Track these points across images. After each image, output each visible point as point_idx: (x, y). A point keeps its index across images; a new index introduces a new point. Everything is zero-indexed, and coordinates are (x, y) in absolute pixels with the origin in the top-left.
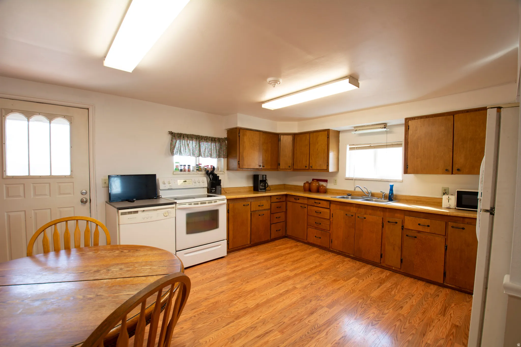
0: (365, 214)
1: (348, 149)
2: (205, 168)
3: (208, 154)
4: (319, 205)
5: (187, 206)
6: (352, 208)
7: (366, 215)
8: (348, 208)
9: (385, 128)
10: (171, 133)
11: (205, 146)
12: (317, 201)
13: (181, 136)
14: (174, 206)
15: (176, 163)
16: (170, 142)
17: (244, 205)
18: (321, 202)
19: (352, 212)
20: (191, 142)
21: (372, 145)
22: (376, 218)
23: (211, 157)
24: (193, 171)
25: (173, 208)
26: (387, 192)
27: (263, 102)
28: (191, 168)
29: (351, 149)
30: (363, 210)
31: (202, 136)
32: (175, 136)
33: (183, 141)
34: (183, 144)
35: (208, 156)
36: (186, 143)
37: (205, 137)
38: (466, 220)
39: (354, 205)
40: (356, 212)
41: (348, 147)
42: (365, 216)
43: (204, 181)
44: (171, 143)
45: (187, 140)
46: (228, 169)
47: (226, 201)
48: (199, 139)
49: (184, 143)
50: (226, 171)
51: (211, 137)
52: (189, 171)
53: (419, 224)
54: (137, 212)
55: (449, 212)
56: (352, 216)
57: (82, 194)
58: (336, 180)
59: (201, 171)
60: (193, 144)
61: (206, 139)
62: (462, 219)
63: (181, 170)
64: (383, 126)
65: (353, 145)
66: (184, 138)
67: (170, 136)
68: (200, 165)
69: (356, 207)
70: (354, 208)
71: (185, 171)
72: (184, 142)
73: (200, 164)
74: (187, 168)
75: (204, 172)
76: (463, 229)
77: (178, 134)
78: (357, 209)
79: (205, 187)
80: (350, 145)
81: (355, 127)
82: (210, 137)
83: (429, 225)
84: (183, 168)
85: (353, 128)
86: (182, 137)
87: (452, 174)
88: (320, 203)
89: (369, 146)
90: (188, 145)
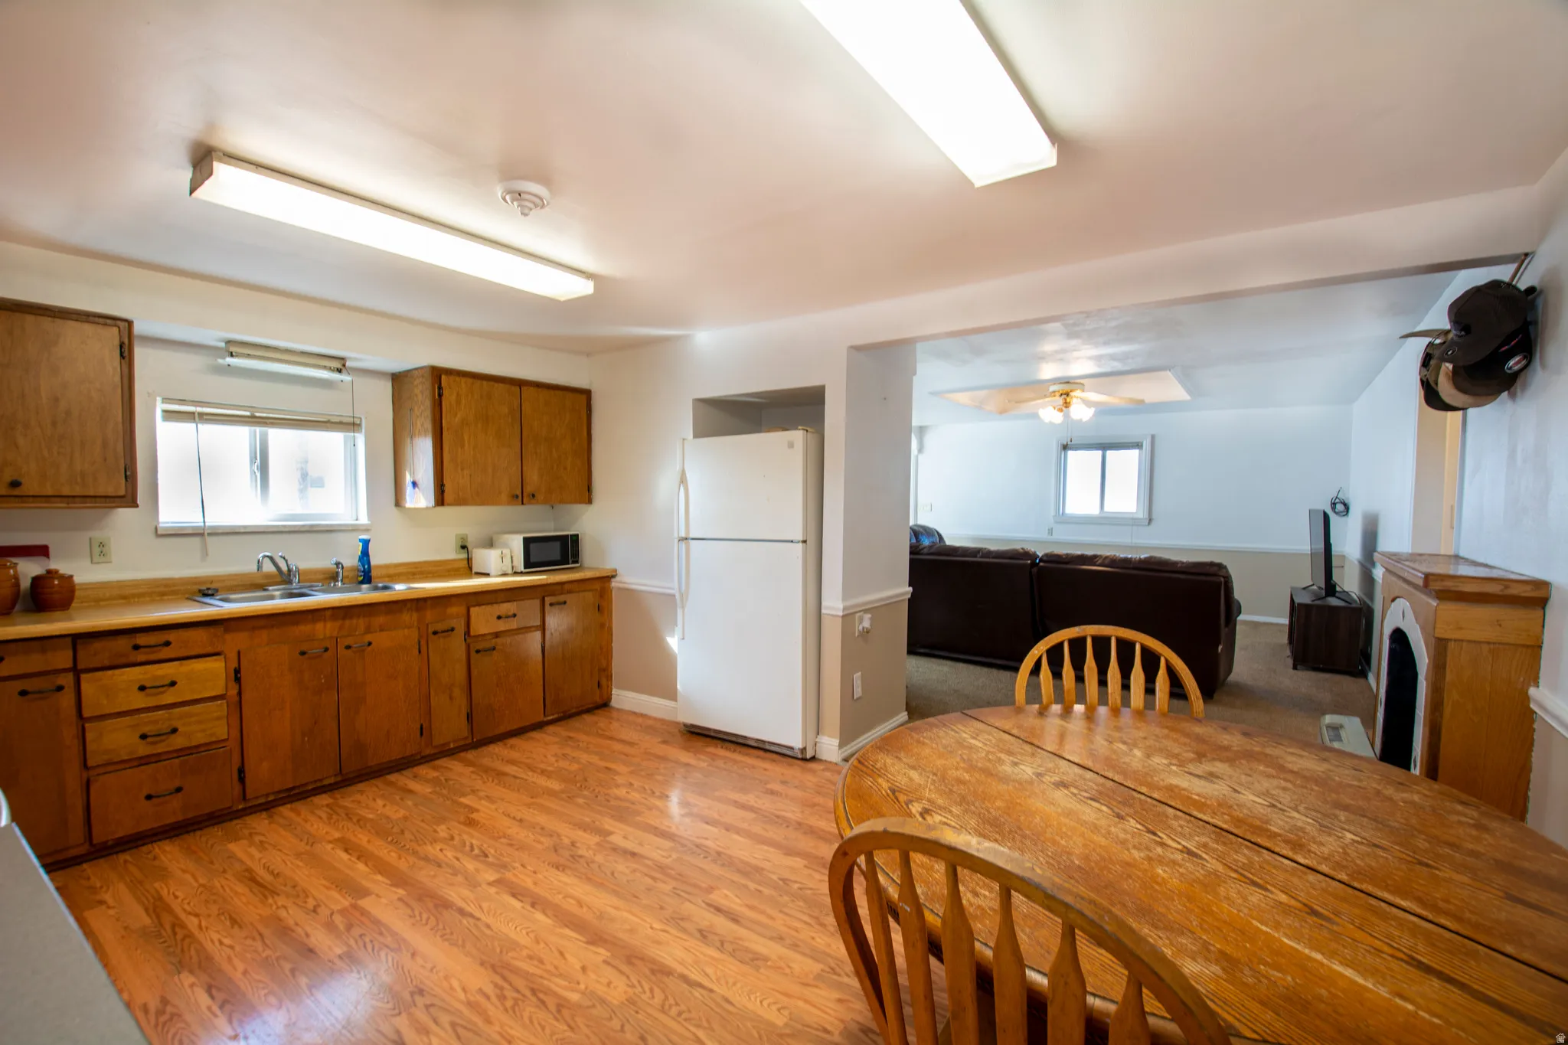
0: (368, 630)
1: (159, 414)
4: (165, 653)
6: (319, 626)
7: (371, 633)
8: (304, 629)
9: (339, 371)
12: (142, 639)
18: (171, 636)
19: (322, 637)
21: (257, 414)
22: (403, 634)
26: (351, 560)
29: (169, 415)
30: (360, 623)
38: (566, 587)
39: (328, 613)
40: (335, 634)
41: (160, 407)
42: (368, 638)
53: (499, 618)
55: (547, 579)
56: (326, 650)
58: (102, 545)
62: (559, 587)
64: (337, 364)
65: (182, 401)
69: (334, 618)
70: (329, 625)
76: (565, 603)
78: (338, 623)
80: (166, 400)
81: (229, 342)
83: (515, 612)
85: (223, 345)
87: (523, 504)
88: (167, 644)
89: (248, 414)
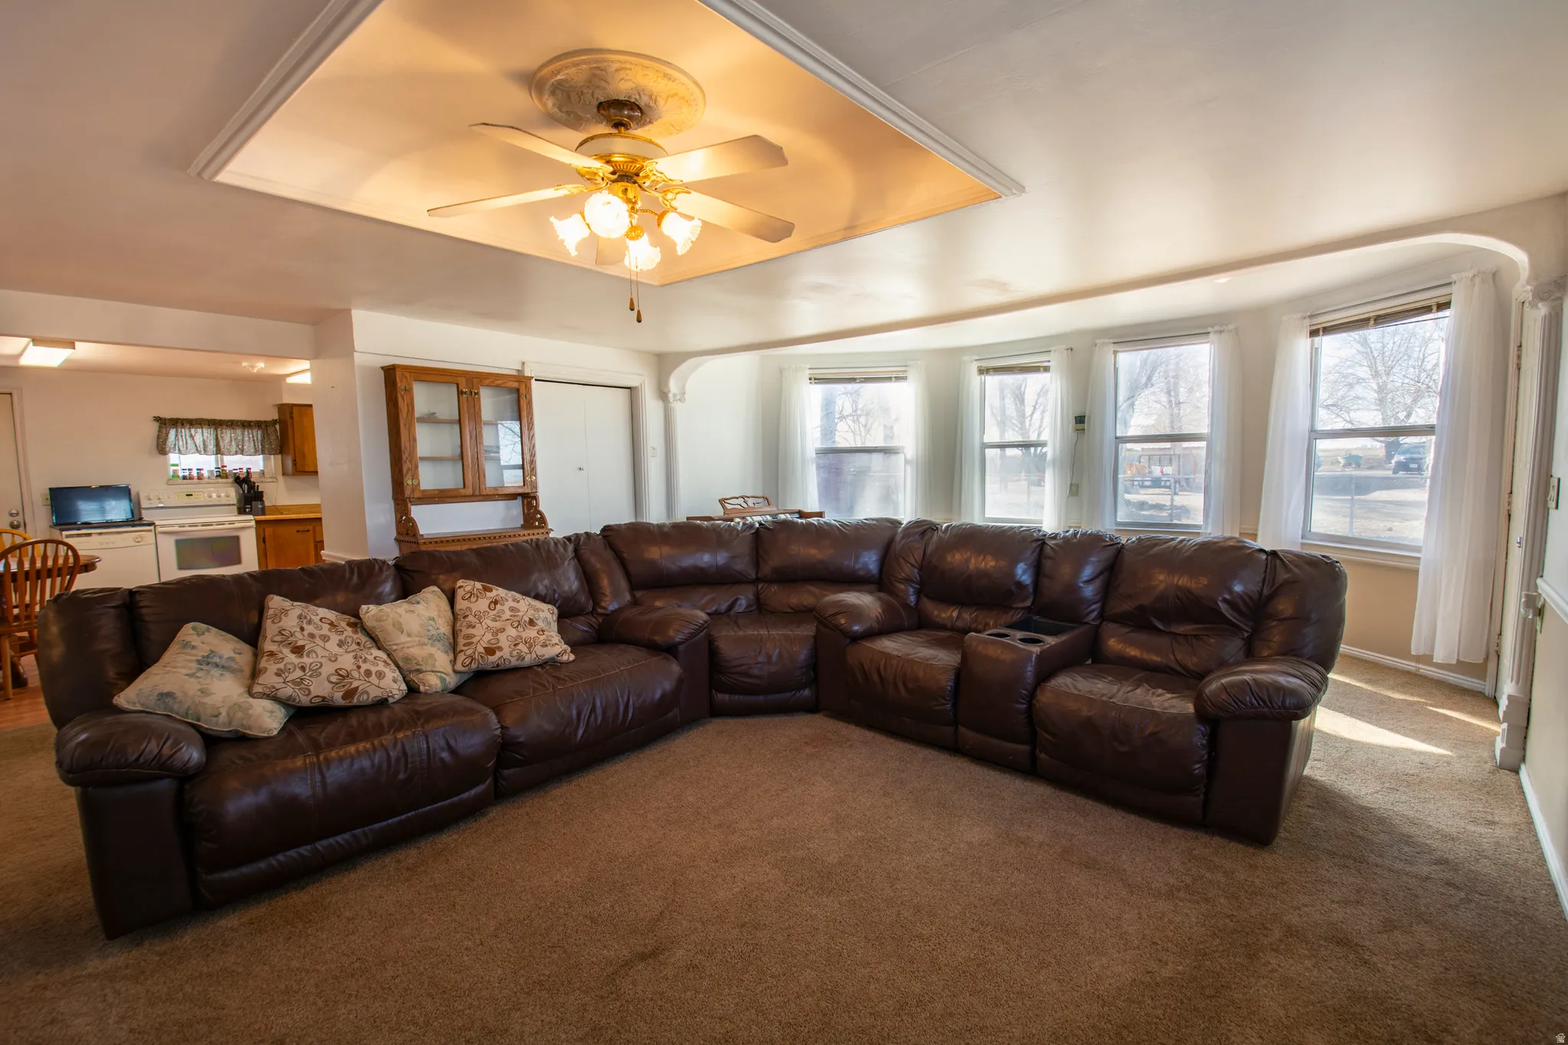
2: (235, 474)
3: (238, 450)
5: (176, 529)
10: (158, 419)
11: (227, 435)
13: (177, 423)
14: (152, 528)
15: (173, 465)
16: (157, 433)
17: (298, 531)
20: (200, 430)
23: (243, 454)
24: (209, 478)
25: (150, 531)
27: (289, 375)
28: (205, 473)
31: (221, 420)
32: (165, 424)
33: (183, 430)
34: (182, 436)
35: (236, 453)
36: (188, 434)
37: (229, 421)
43: (230, 494)
44: (158, 435)
45: (190, 428)
46: (284, 474)
47: (253, 523)
48: (216, 424)
49: (183, 434)
50: (281, 478)
51: (241, 421)
52: (200, 477)
54: (89, 535)
57: (11, 515)
59: (227, 477)
60: (201, 435)
61: (231, 424)
63: (184, 478)
66: (183, 424)
67: (156, 425)
68: (225, 468)
71: (191, 478)
72: (185, 432)
73: (223, 466)
74: (195, 473)
75: (231, 480)
77: (171, 420)
79: (234, 505)
82: (238, 421)
84: (187, 473)
86: (179, 424)
90: (192, 437)
